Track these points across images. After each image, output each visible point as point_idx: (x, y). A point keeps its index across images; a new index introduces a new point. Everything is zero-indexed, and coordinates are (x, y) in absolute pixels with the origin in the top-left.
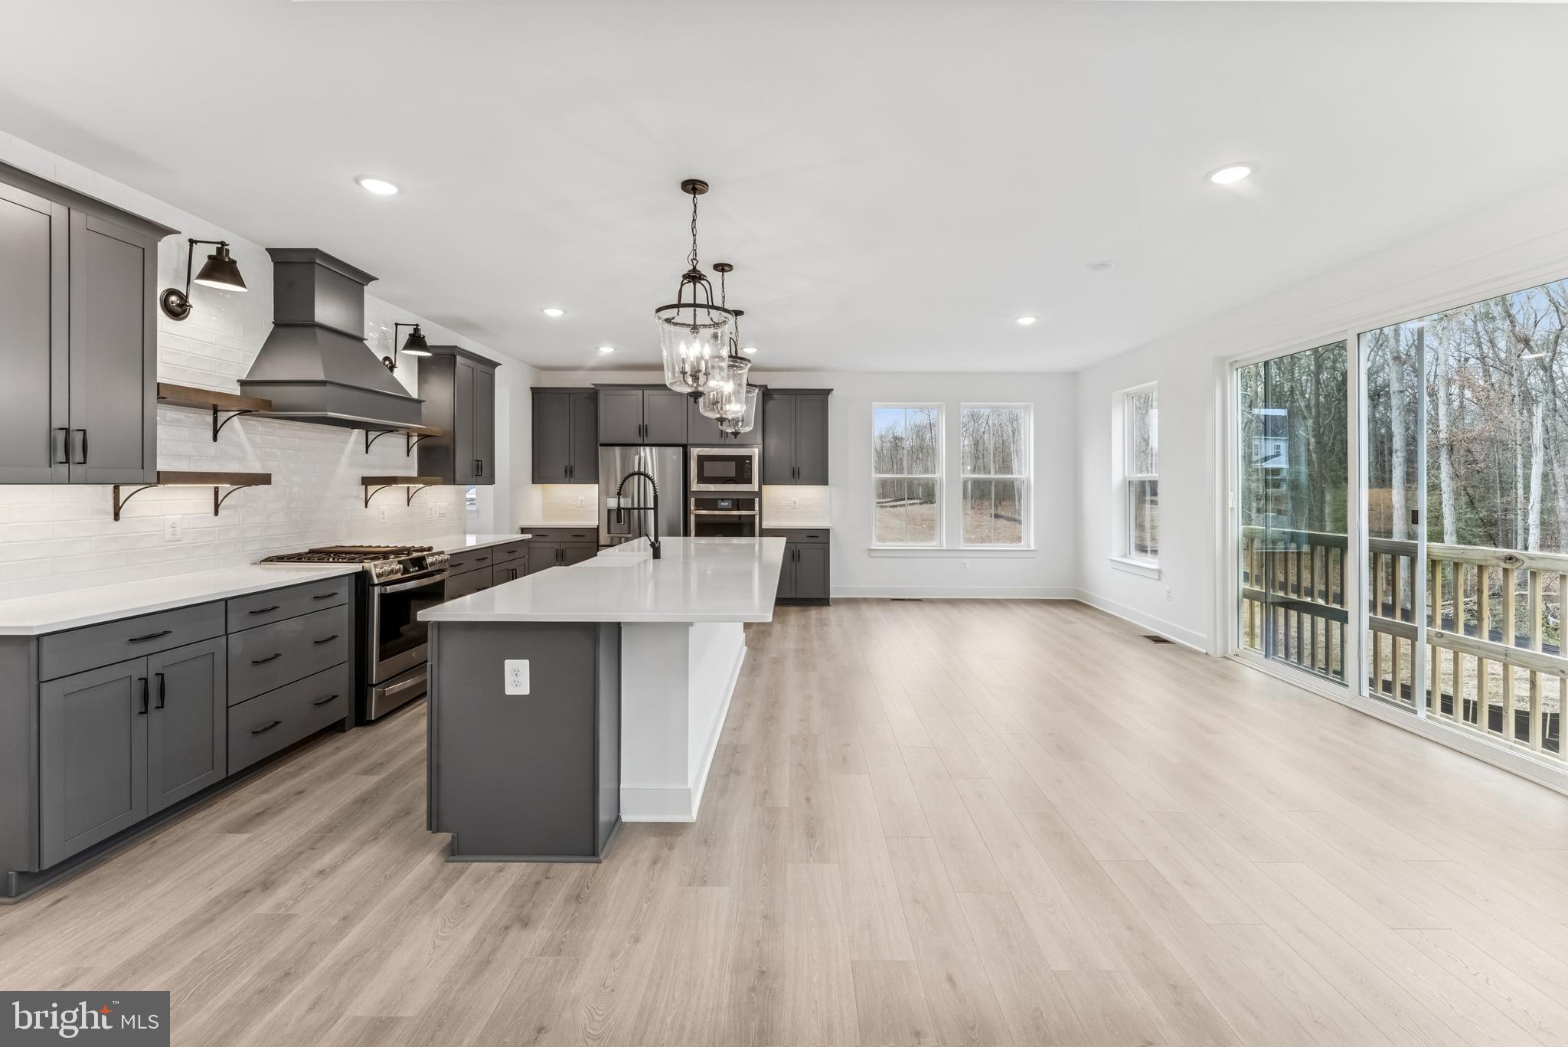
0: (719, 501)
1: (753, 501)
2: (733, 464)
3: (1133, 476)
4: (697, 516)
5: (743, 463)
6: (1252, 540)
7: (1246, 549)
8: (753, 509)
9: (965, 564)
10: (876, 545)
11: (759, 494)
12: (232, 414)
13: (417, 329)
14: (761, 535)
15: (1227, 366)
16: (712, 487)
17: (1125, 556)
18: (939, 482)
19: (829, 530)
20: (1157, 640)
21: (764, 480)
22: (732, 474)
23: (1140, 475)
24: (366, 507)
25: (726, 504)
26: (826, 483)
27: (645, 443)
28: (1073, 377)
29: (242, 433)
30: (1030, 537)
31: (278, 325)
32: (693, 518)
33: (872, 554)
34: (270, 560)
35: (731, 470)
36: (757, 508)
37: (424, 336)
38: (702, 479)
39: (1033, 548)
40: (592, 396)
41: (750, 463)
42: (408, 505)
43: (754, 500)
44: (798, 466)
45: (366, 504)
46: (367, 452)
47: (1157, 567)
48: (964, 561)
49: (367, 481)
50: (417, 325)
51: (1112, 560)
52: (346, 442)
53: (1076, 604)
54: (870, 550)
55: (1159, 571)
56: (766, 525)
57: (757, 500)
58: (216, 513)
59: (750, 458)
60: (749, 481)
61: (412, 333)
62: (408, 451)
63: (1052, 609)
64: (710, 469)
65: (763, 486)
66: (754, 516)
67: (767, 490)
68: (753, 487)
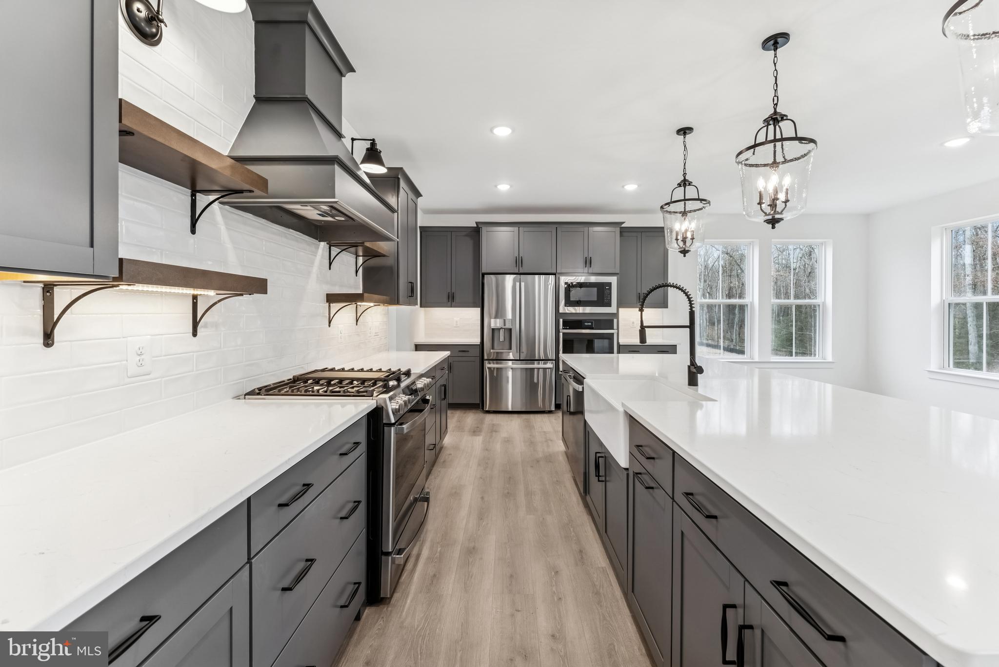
0: (583, 321)
2: (595, 289)
4: (564, 334)
5: (603, 291)
8: (612, 328)
11: (616, 315)
12: (212, 197)
13: (373, 143)
14: (619, 352)
16: (580, 310)
19: (676, 345)
21: (620, 305)
22: (594, 298)
24: (329, 326)
26: (667, 307)
27: (520, 272)
28: (868, 217)
29: (223, 228)
31: (260, 99)
32: (561, 334)
34: (251, 393)
35: (593, 294)
36: (615, 328)
37: (380, 152)
38: (569, 303)
39: (830, 360)
40: (475, 233)
41: (610, 289)
42: (357, 325)
43: (613, 320)
44: (643, 292)
45: (330, 323)
46: (330, 269)
49: (332, 298)
50: (373, 140)
51: (929, 371)
52: (315, 254)
57: (615, 321)
58: (195, 334)
59: (610, 284)
60: (609, 305)
61: (369, 147)
62: (357, 272)
64: (575, 294)
65: (620, 309)
66: (613, 333)
67: (622, 311)
68: (612, 310)
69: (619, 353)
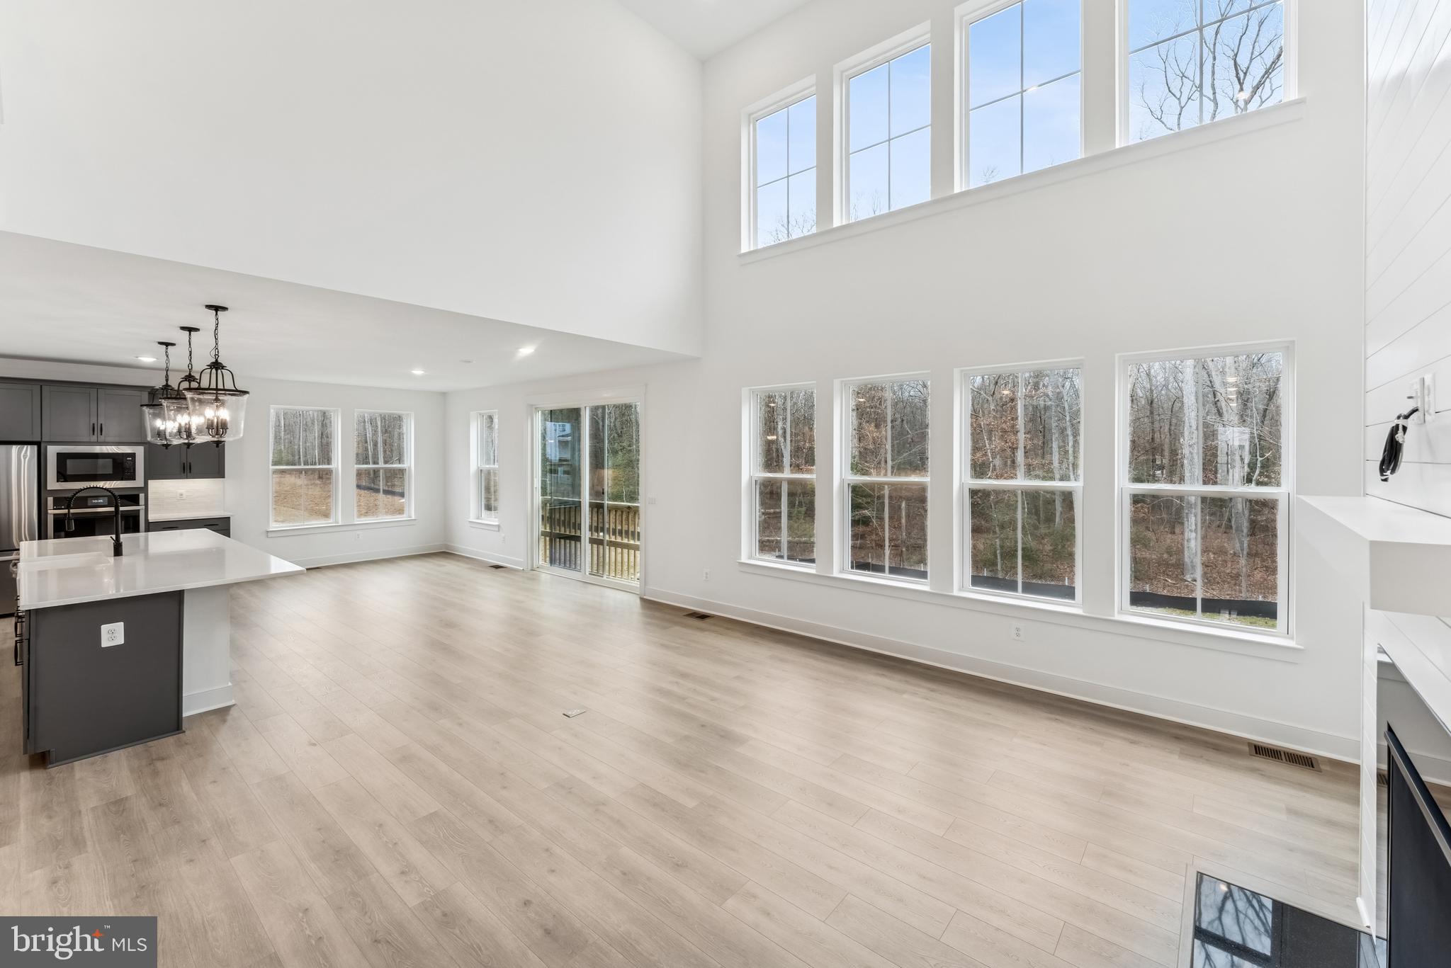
0: (89, 499)
1: (138, 496)
2: (110, 461)
3: (484, 466)
4: (54, 514)
5: (123, 461)
6: (546, 504)
7: (543, 508)
8: (138, 504)
9: (358, 535)
10: (274, 526)
11: (145, 489)
15: (534, 409)
16: (80, 485)
17: (478, 518)
18: (334, 471)
19: (229, 518)
20: (497, 567)
21: (151, 474)
22: (108, 471)
23: (487, 466)
25: (101, 501)
26: (223, 476)
28: (444, 394)
30: (411, 511)
32: (49, 515)
33: (270, 535)
35: (106, 467)
36: (142, 501)
38: (63, 478)
39: (413, 518)
41: (133, 461)
44: (189, 462)
47: (497, 523)
48: (358, 532)
51: (470, 521)
53: (445, 554)
54: (268, 532)
55: (499, 526)
56: (152, 517)
57: (142, 496)
59: (132, 455)
60: (133, 477)
63: (430, 560)
64: (75, 467)
65: (150, 482)
66: (139, 510)
67: (154, 485)
68: (139, 482)
69: (149, 531)
